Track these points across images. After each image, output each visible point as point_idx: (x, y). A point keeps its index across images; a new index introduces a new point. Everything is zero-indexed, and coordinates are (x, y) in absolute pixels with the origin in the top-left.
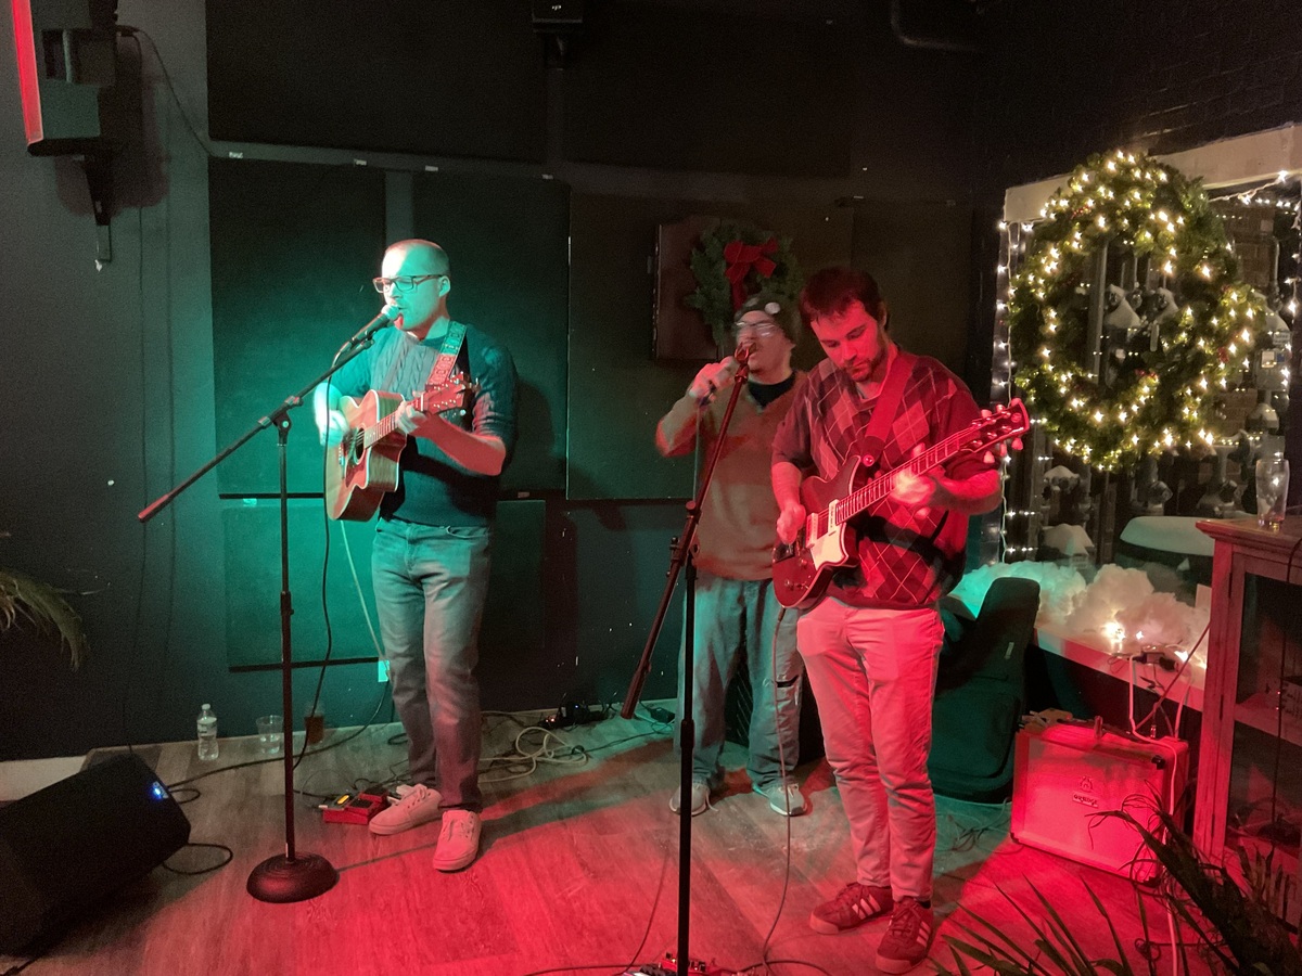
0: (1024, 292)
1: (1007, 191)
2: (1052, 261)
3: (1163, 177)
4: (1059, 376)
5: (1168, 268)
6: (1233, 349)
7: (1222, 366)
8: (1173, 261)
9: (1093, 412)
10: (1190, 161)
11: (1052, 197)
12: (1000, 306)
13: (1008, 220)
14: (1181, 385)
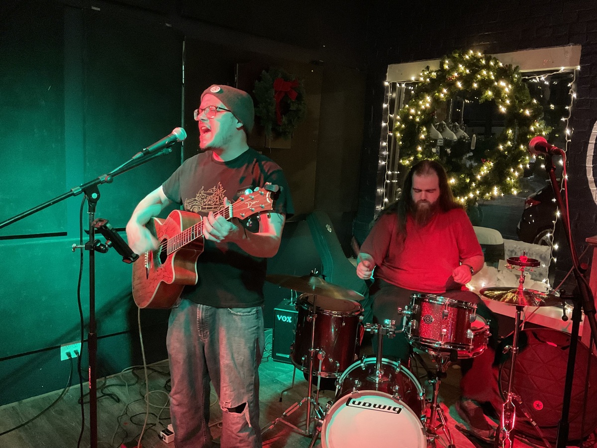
1: (389, 66)
3: (501, 64)
5: (503, 110)
7: (527, 158)
8: (506, 106)
11: (425, 71)
12: (384, 124)
13: (389, 81)
14: (508, 167)
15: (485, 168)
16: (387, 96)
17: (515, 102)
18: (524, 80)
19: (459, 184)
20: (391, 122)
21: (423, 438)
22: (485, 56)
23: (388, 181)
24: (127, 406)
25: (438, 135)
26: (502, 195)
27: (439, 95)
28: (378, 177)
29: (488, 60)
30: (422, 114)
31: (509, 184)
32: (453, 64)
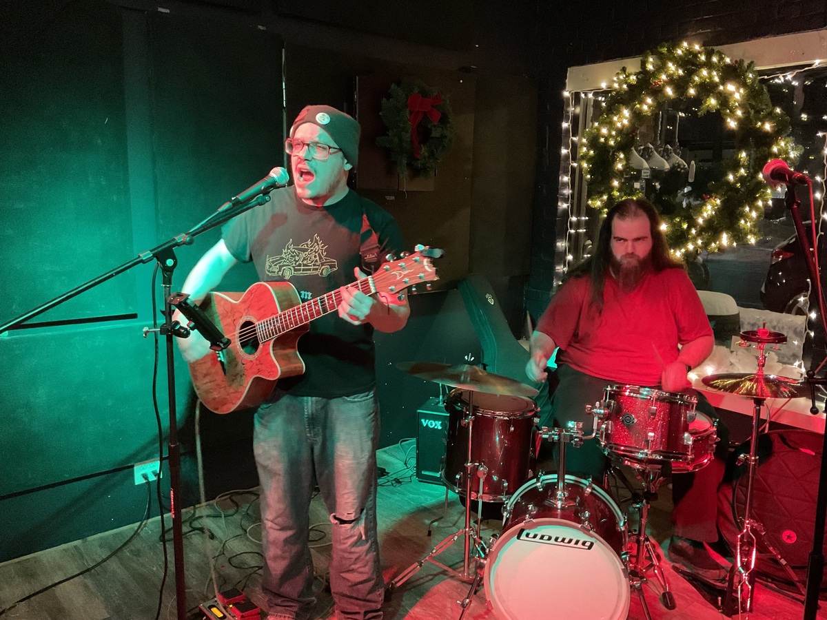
1: (568, 69)
3: (728, 60)
5: (732, 124)
8: (737, 119)
11: (620, 74)
12: (564, 151)
13: (570, 90)
14: (742, 205)
15: (709, 207)
16: (568, 112)
17: (749, 113)
18: (763, 81)
19: (673, 232)
20: (575, 148)
21: (624, 582)
22: (705, 49)
23: (573, 231)
24: (224, 544)
25: (642, 162)
26: (735, 244)
27: (641, 107)
28: (557, 225)
29: (709, 55)
30: (617, 135)
31: (744, 228)
32: (659, 63)
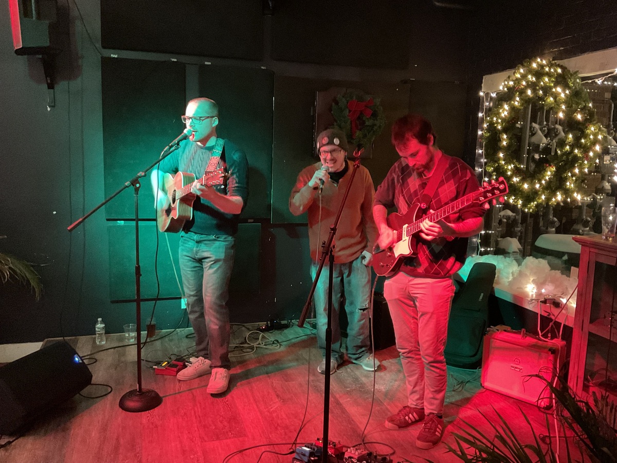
0: (492, 126)
1: (484, 77)
2: (505, 111)
3: (559, 71)
4: (507, 166)
5: (561, 115)
6: (591, 154)
7: (586, 162)
8: (563, 111)
9: (523, 184)
10: (572, 63)
11: (506, 80)
12: (480, 133)
13: (484, 91)
14: (567, 171)
15: (549, 173)
16: (483, 106)
22: (551, 63)
27: (514, 103)
30: (502, 122)
31: (570, 188)
